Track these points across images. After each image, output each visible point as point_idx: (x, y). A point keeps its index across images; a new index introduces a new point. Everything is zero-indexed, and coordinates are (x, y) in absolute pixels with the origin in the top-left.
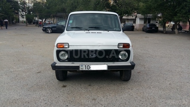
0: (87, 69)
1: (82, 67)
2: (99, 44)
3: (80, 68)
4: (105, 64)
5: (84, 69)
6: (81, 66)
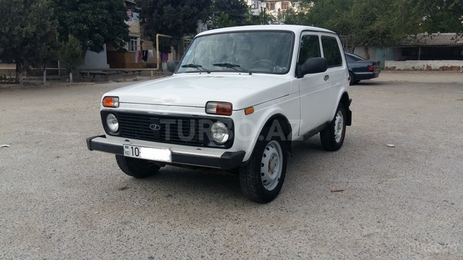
0: (135, 156)
1: (127, 150)
3: (125, 152)
5: (131, 156)
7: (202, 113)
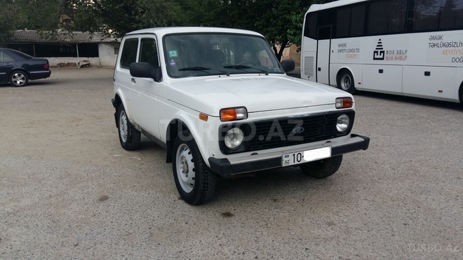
0: (296, 163)
1: (287, 159)
2: (305, 102)
3: (284, 162)
4: (323, 146)
5: (291, 163)
6: (286, 157)
7: (333, 109)
